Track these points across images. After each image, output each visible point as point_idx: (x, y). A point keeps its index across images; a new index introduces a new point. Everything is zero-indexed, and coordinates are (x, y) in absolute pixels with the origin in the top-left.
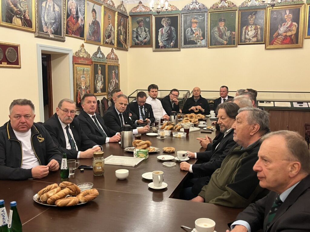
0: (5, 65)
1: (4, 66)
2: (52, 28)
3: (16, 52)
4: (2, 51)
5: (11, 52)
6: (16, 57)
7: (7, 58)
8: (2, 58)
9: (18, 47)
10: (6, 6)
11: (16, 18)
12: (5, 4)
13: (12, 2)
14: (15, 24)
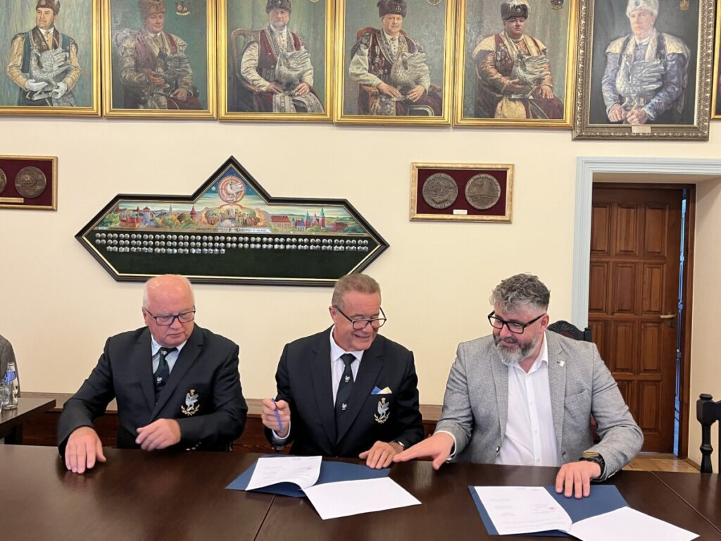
0: (459, 217)
1: (457, 220)
2: (649, 105)
3: (497, 183)
4: (455, 184)
5: (482, 185)
6: (496, 196)
7: (468, 199)
8: (453, 199)
9: (506, 172)
10: (479, 79)
11: (508, 101)
12: (476, 75)
13: (496, 67)
14: (504, 117)
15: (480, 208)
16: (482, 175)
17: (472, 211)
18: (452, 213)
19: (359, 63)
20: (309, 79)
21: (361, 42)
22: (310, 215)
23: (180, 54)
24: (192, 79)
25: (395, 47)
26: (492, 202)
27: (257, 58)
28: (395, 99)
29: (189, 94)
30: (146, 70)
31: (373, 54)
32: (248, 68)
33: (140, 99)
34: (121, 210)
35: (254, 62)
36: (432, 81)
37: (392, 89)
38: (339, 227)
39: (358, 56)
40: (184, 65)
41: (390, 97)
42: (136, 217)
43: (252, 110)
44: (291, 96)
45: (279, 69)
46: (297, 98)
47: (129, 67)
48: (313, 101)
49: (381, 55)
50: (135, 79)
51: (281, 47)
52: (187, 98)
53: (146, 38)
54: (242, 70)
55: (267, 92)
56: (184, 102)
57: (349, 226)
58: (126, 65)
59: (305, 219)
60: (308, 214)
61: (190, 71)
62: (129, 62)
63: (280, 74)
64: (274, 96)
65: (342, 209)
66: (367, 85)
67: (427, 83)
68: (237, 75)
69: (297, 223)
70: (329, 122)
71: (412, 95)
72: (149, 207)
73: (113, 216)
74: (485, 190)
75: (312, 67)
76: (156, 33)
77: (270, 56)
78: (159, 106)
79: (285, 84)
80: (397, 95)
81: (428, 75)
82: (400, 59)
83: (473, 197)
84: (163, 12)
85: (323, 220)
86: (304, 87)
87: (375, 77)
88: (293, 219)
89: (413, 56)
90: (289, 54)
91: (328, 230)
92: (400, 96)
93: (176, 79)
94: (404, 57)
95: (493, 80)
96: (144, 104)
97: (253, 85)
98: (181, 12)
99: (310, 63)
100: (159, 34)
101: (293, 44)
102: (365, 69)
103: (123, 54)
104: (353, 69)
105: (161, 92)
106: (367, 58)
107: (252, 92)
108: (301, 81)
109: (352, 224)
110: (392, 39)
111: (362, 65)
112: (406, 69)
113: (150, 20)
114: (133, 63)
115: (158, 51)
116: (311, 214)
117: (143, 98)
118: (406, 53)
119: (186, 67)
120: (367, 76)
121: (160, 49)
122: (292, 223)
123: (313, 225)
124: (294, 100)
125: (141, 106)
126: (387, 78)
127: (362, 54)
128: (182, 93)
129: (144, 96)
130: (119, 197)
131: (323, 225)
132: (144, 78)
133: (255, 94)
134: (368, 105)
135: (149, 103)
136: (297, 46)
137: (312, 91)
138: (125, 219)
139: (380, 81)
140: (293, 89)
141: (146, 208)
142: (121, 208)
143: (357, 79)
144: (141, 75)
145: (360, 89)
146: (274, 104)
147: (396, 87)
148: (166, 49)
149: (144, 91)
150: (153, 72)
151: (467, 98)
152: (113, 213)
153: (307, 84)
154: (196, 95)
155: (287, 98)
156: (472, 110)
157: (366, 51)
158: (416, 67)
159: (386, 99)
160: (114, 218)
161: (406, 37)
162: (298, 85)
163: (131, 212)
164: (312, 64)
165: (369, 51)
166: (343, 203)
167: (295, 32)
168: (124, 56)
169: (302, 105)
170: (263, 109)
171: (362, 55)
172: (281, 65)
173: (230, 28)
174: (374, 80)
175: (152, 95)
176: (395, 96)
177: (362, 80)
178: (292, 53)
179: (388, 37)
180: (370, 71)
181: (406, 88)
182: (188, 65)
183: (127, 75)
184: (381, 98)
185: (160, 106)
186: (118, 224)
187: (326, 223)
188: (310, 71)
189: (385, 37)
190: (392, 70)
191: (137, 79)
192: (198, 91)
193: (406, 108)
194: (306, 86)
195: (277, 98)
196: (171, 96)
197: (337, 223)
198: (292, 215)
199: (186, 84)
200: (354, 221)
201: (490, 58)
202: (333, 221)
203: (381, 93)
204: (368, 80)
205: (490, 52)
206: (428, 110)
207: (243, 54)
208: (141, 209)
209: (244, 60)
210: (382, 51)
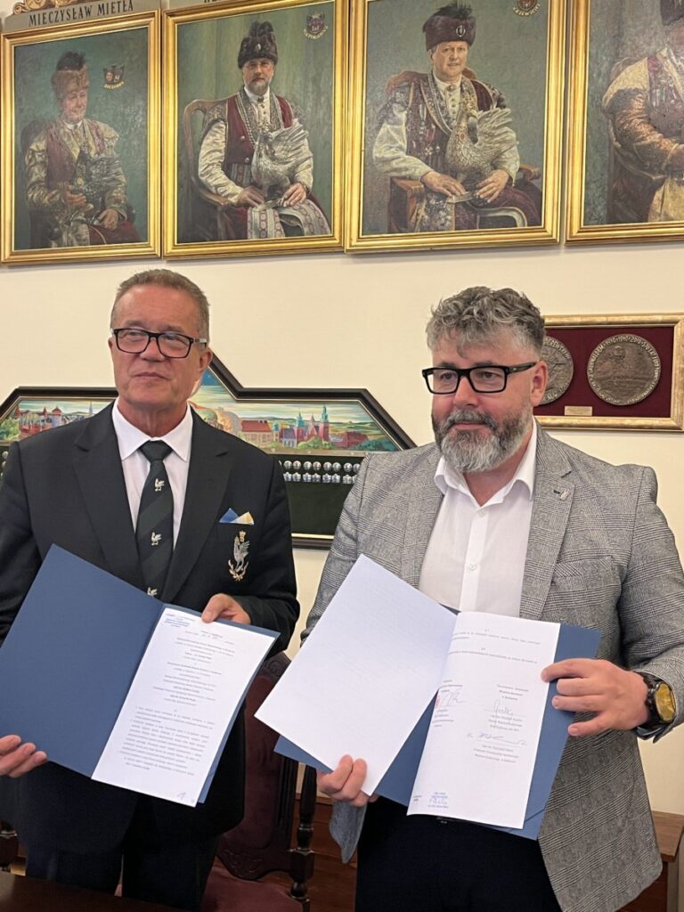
0: (575, 421)
1: (570, 426)
3: (654, 352)
4: (568, 356)
5: (622, 357)
6: (651, 379)
7: (593, 384)
8: (563, 385)
9: (673, 328)
10: (616, 148)
11: (675, 186)
12: (610, 141)
13: (649, 121)
14: (668, 218)
15: (615, 402)
16: (622, 337)
17: (602, 409)
18: (562, 414)
19: (391, 139)
20: (306, 176)
21: (393, 100)
22: (304, 419)
23: (111, 153)
24: (126, 194)
25: (453, 102)
26: (643, 390)
27: (223, 146)
28: (454, 200)
29: (121, 217)
30: (60, 184)
31: (414, 119)
32: (209, 165)
33: (52, 231)
34: (22, 414)
35: (218, 154)
36: (522, 160)
37: (447, 180)
38: (353, 440)
39: (389, 126)
40: (114, 171)
41: (444, 197)
42: (41, 424)
43: (215, 237)
44: (276, 208)
45: (257, 163)
46: (286, 212)
47: (38, 181)
48: (313, 216)
49: (429, 120)
50: (46, 200)
51: (261, 124)
52: (118, 225)
53: (62, 131)
54: (200, 170)
55: (239, 205)
56: (114, 231)
57: (371, 438)
58: (34, 179)
59: (296, 425)
60: (301, 418)
61: (123, 179)
62: (38, 173)
63: (258, 172)
64: (249, 211)
65: (356, 408)
66: (404, 178)
67: (513, 165)
68: (193, 179)
69: (284, 433)
70: (337, 250)
71: (485, 188)
72: (60, 408)
73: (11, 423)
74: (628, 367)
75: (311, 155)
76: (75, 122)
77: (243, 141)
78: (78, 240)
79: (266, 188)
80: (458, 192)
81: (515, 148)
82: (464, 124)
83: (605, 382)
84: (87, 87)
85: (326, 428)
86: (298, 191)
87: (420, 161)
88: (276, 426)
89: (487, 116)
90: (274, 134)
91: (334, 446)
92: (464, 193)
93: (102, 194)
94: (471, 118)
95: (643, 146)
96: (58, 238)
97: (218, 195)
98: (112, 83)
99: (307, 148)
100: (79, 124)
101: (280, 116)
102: (401, 148)
103: (30, 161)
104: (379, 151)
105: (80, 217)
106: (403, 128)
107: (214, 206)
108: (293, 182)
109: (374, 435)
110: (449, 89)
111: (395, 142)
112: (475, 141)
113: (68, 102)
114: (43, 175)
115: (78, 151)
116: (306, 417)
117: (56, 230)
118: (474, 112)
119: (117, 174)
120: (404, 161)
121: (80, 148)
122: (275, 433)
123: (309, 437)
124: (281, 216)
125: (54, 243)
126: (440, 161)
127: (397, 122)
128: (111, 217)
129: (57, 226)
130: (19, 392)
131: (326, 437)
132: (58, 196)
133: (219, 209)
134: (406, 214)
135: (64, 238)
136: (287, 120)
137: (310, 196)
138: (27, 428)
139: (428, 168)
140: (280, 196)
141: (57, 410)
142: (21, 409)
143: (387, 168)
144: (54, 192)
145: (391, 188)
146: (249, 225)
147: (455, 177)
148: (89, 146)
149: (57, 218)
150: (70, 187)
151: (592, 186)
152: (10, 418)
153: (303, 184)
154: (131, 218)
155: (270, 212)
156: (601, 210)
157: (403, 116)
158: (493, 136)
159: (438, 200)
160: (13, 426)
161: (473, 82)
162: (288, 188)
163: (36, 416)
164: (310, 148)
165: (407, 115)
166: (361, 396)
167: (282, 95)
168: (32, 163)
169: (294, 223)
170: (232, 235)
171: (395, 123)
172: (260, 156)
173: (182, 102)
174: (418, 167)
175: (69, 223)
176: (454, 194)
177: (396, 170)
178: (278, 132)
179: (442, 86)
180: (409, 152)
181: (473, 177)
182: (120, 169)
183: (35, 195)
184: (428, 200)
185: (81, 242)
186: (17, 436)
187: (330, 432)
188: (308, 162)
189: (436, 85)
190: (449, 146)
191: (48, 200)
192: (134, 211)
193: (475, 214)
194: (301, 189)
195: (255, 214)
196: (96, 223)
197: (349, 434)
198: (275, 419)
199: (118, 201)
200: (378, 429)
201: (638, 105)
202: (343, 430)
203: (428, 190)
204: (406, 169)
205: (637, 91)
206: (515, 215)
207: (201, 143)
208: (49, 411)
209: (203, 152)
210: (431, 112)
